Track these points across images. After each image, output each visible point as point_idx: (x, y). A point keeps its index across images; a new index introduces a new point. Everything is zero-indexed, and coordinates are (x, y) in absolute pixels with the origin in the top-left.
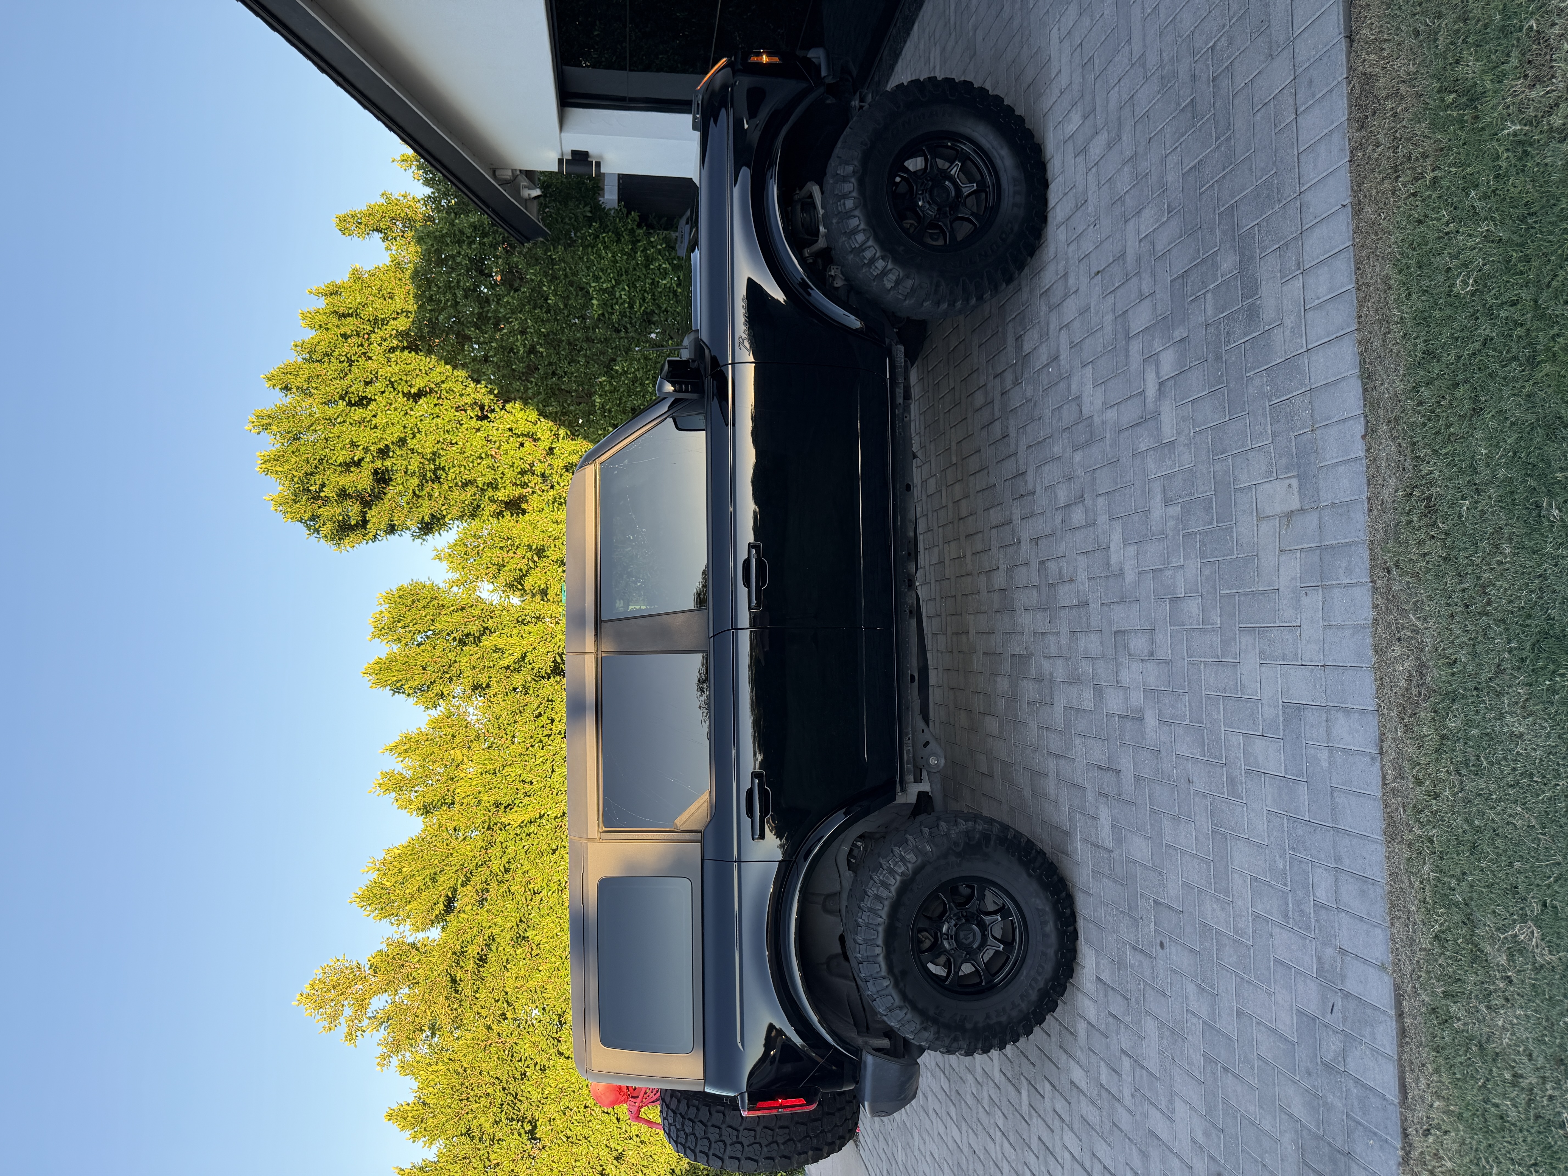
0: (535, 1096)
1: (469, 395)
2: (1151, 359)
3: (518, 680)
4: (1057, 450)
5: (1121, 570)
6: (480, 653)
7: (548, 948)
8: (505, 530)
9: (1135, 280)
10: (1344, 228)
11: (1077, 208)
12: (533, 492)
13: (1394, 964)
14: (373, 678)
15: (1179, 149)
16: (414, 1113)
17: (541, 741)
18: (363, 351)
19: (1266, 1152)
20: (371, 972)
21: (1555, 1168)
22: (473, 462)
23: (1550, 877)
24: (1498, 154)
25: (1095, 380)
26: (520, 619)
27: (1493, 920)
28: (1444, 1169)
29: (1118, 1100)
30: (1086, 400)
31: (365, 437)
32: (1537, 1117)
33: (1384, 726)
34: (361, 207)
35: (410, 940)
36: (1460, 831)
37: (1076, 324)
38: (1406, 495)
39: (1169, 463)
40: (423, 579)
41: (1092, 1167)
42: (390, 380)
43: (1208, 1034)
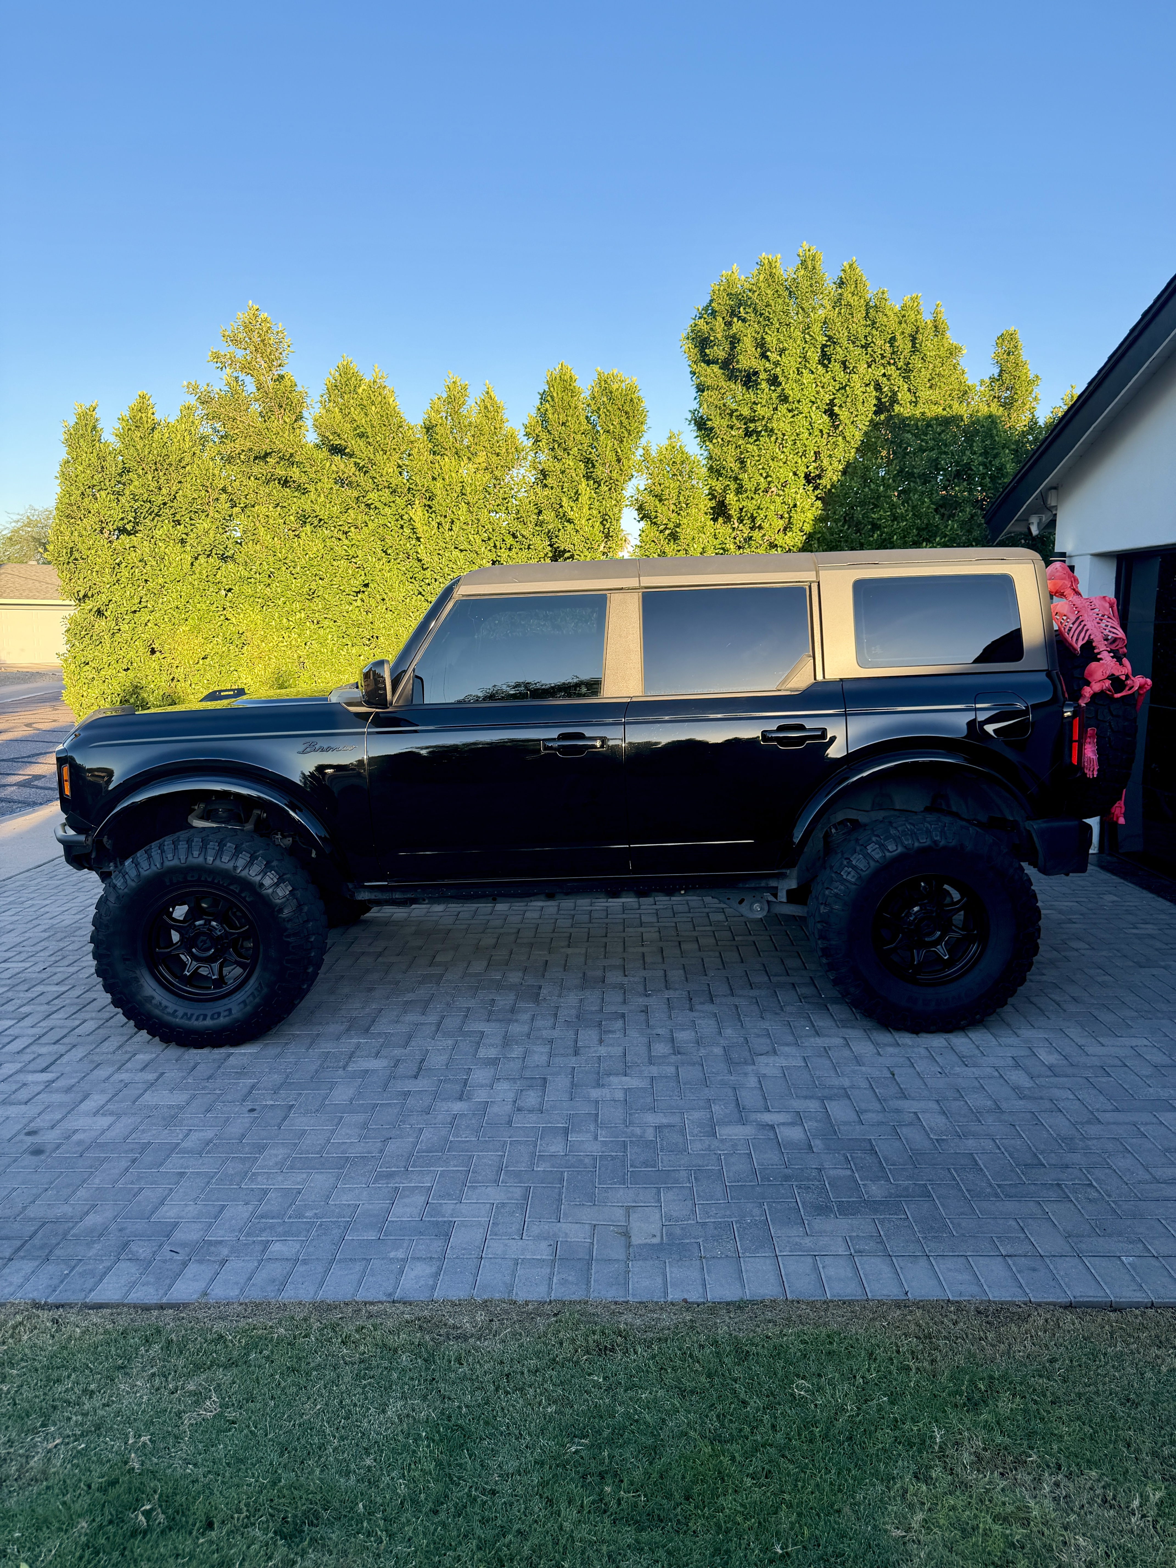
0: (158, 533)
1: (831, 464)
2: (798, 1119)
3: (548, 516)
4: (728, 1032)
5: (603, 1085)
6: (577, 479)
7: (294, 546)
8: (696, 501)
9: (878, 1107)
10: (885, 1292)
11: (961, 1058)
12: (734, 529)
13: (206, 1304)
14: (556, 373)
15: (998, 1151)
16: (145, 419)
17: (489, 539)
18: (877, 359)
19: (58, 1192)
20: (276, 377)
21: (9, 1418)
22: (763, 468)
23: (256, 1427)
24: (918, 1422)
25: (788, 1068)
26: (607, 517)
27: (227, 1382)
28: (22, 1334)
29: (119, 1069)
30: (771, 1060)
31: (790, 362)
32: (55, 1408)
33: (417, 1305)
34: (1024, 355)
35: (305, 414)
36: (311, 1360)
37: (846, 1053)
38: (620, 1331)
39: (696, 1131)
40: (649, 421)
41: (64, 1044)
42: (846, 385)
43: (168, 1147)
